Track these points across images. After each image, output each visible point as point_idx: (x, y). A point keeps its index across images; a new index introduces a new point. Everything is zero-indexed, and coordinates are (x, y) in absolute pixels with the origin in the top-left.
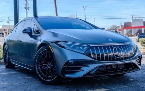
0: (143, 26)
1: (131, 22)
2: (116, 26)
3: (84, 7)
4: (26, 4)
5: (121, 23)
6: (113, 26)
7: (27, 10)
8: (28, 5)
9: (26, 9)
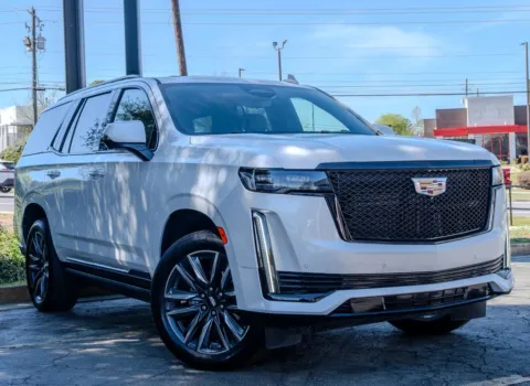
0: (512, 123)
1: (466, 106)
3: (275, 44)
4: (30, 25)
5: (416, 111)
7: (34, 52)
8: (37, 29)
9: (29, 45)
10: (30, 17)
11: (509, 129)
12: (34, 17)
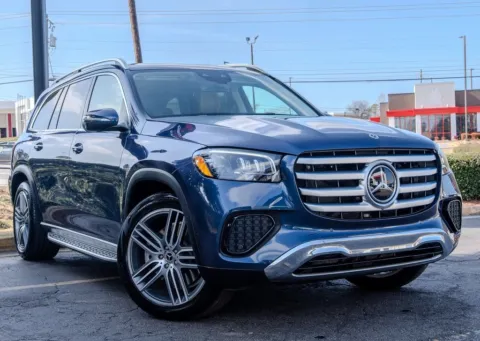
0: (454, 106)
1: (414, 91)
2: (364, 106)
3: (248, 39)
6: (355, 103)
11: (450, 110)
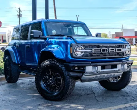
0: (134, 35)
1: (123, 31)
4: (19, 11)
5: (110, 32)
7: (19, 18)
8: (20, 12)
9: (18, 16)
10: (19, 9)
11: (133, 37)
12: (19, 10)
